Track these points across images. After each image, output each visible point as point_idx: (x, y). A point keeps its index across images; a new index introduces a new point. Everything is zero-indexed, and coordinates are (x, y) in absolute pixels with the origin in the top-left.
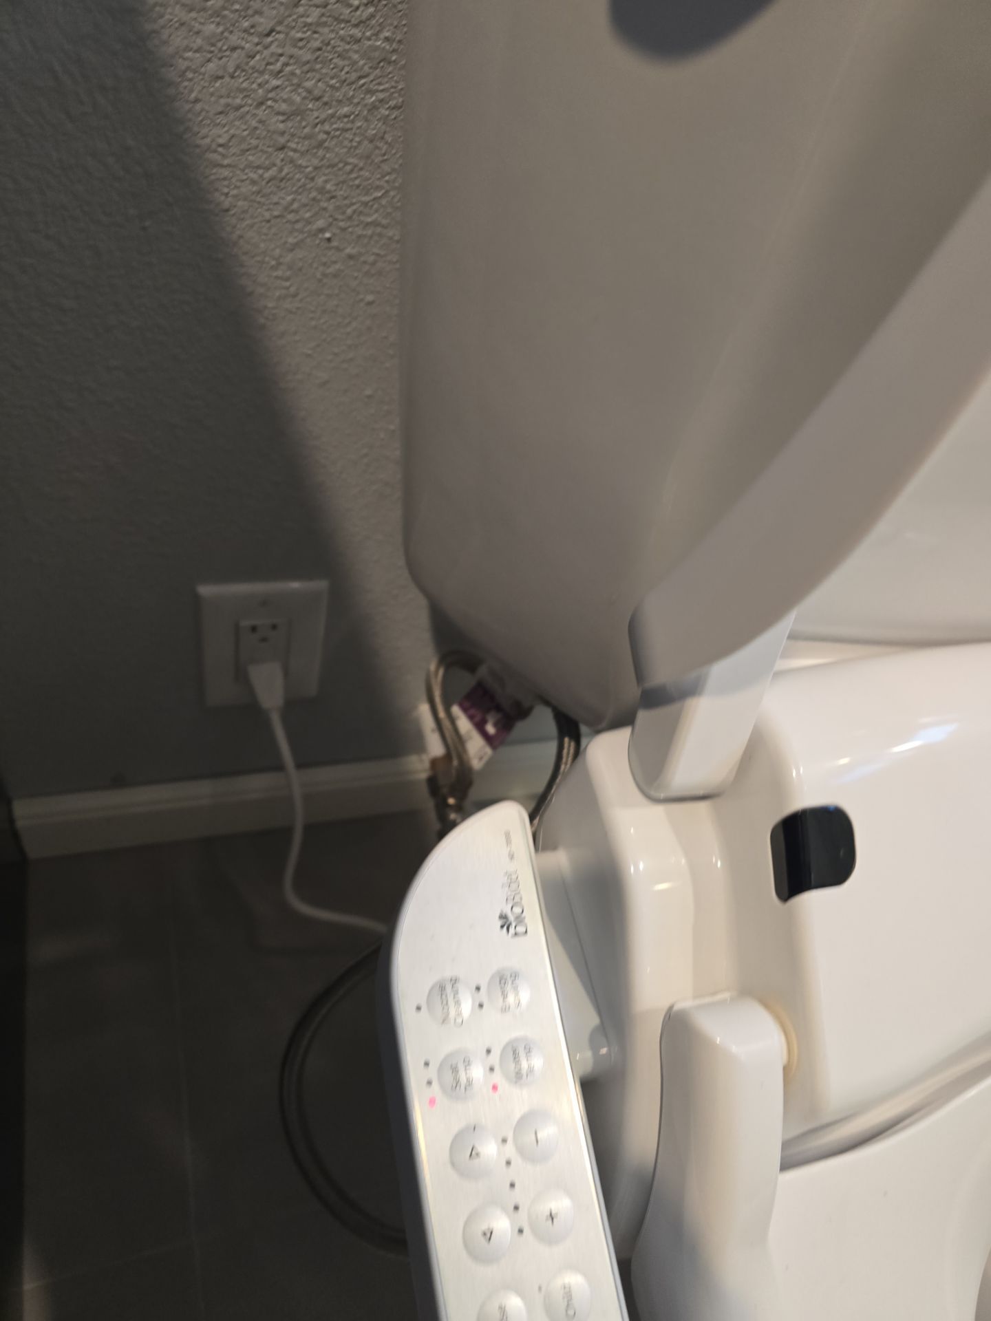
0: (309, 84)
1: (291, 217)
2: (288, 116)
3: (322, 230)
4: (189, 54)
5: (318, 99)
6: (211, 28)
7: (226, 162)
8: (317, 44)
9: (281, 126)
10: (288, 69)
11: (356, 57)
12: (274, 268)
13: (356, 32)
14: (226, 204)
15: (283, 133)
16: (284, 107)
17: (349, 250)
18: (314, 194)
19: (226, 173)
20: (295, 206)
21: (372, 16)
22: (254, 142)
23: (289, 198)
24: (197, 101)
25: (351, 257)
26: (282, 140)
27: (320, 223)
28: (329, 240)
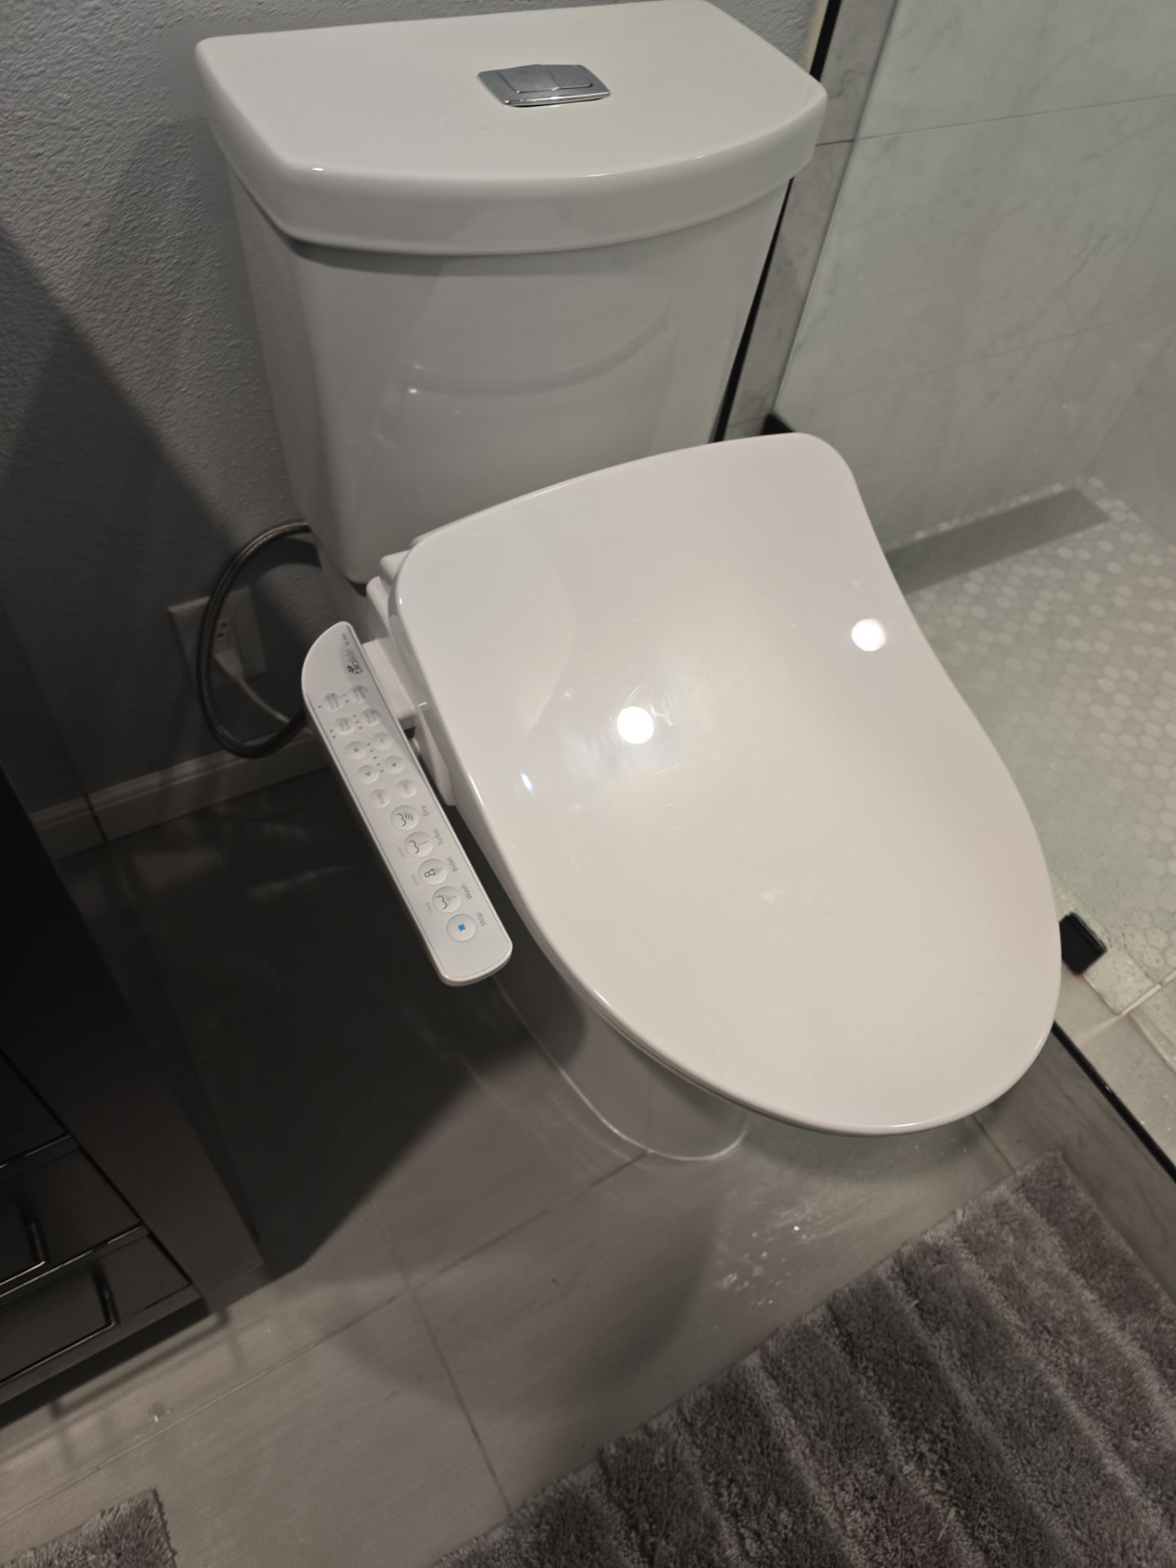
0: (152, 325)
1: (162, 386)
2: (147, 342)
3: (180, 388)
4: (94, 330)
5: (158, 330)
6: (101, 316)
7: (123, 370)
8: (150, 308)
9: (145, 347)
10: (141, 322)
11: (172, 307)
12: (161, 413)
13: (168, 297)
14: (128, 388)
15: (147, 349)
16: (143, 338)
17: (198, 394)
18: (171, 372)
19: (124, 375)
20: (163, 380)
21: (174, 288)
22: (134, 358)
23: (159, 377)
24: (102, 348)
25: (199, 396)
26: (147, 353)
27: (178, 385)
28: (185, 392)
